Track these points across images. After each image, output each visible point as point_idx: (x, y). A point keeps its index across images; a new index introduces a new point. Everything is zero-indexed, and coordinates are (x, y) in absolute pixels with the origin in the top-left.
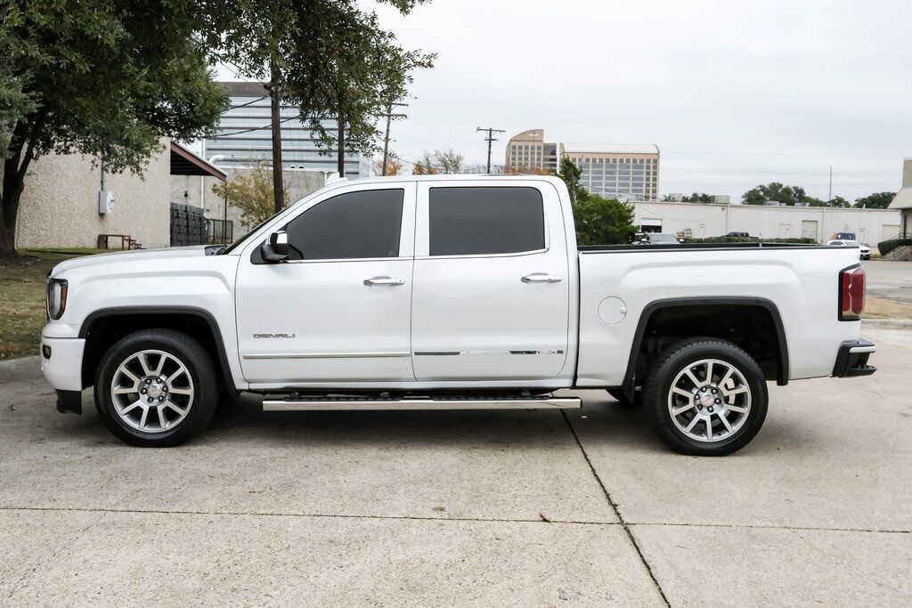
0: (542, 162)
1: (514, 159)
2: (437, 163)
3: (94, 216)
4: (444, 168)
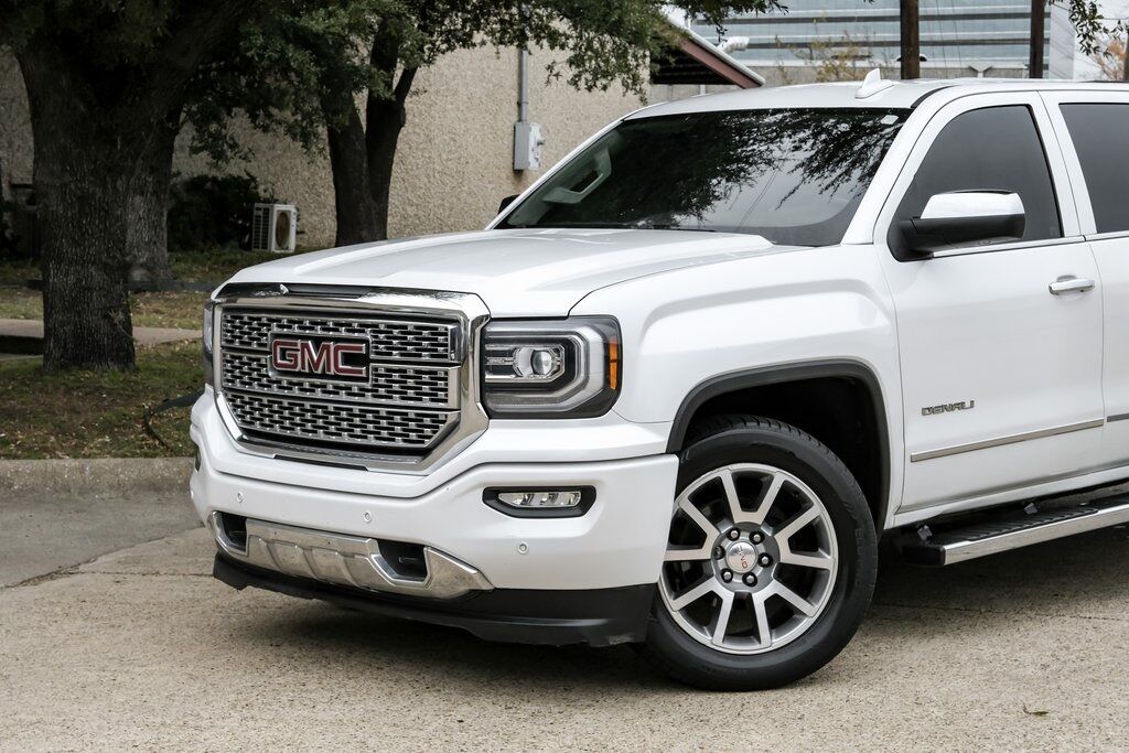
3: (504, 176)
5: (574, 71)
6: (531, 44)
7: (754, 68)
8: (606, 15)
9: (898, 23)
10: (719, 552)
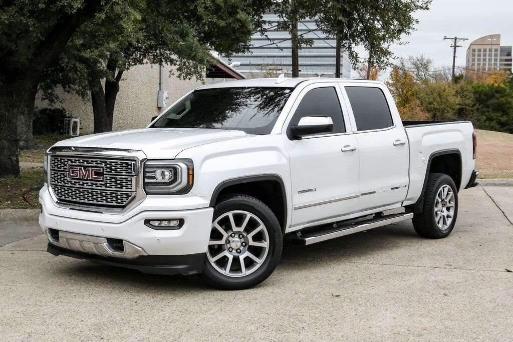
0: (498, 62)
1: (473, 60)
2: (410, 66)
3: (154, 109)
4: (416, 70)
5: (179, 73)
6: (164, 63)
7: (242, 73)
8: (190, 53)
9: (291, 58)
10: (228, 242)
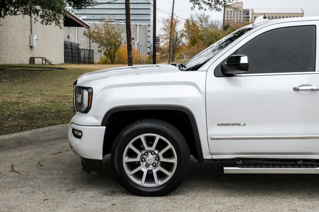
0: (242, 19)
1: (228, 18)
2: (196, 19)
4: (200, 22)
